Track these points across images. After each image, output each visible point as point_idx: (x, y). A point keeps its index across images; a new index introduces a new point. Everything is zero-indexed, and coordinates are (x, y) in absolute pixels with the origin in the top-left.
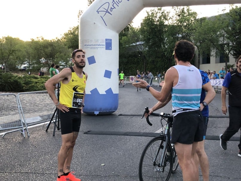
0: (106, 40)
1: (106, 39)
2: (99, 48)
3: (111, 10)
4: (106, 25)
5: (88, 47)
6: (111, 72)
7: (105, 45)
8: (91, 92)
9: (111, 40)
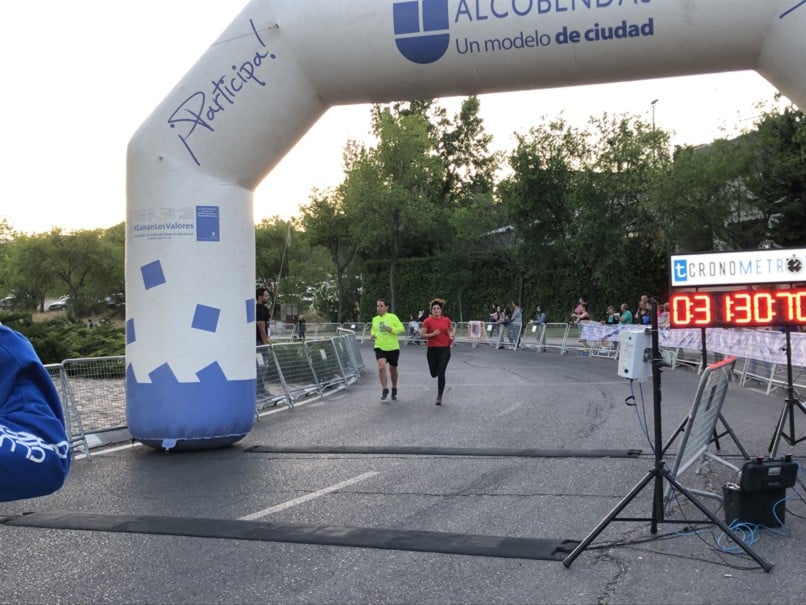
0: (199, 209)
1: (198, 207)
2: (175, 234)
3: (211, 116)
4: (199, 164)
5: (141, 232)
6: (217, 312)
7: (195, 226)
8: (151, 375)
9: (216, 210)
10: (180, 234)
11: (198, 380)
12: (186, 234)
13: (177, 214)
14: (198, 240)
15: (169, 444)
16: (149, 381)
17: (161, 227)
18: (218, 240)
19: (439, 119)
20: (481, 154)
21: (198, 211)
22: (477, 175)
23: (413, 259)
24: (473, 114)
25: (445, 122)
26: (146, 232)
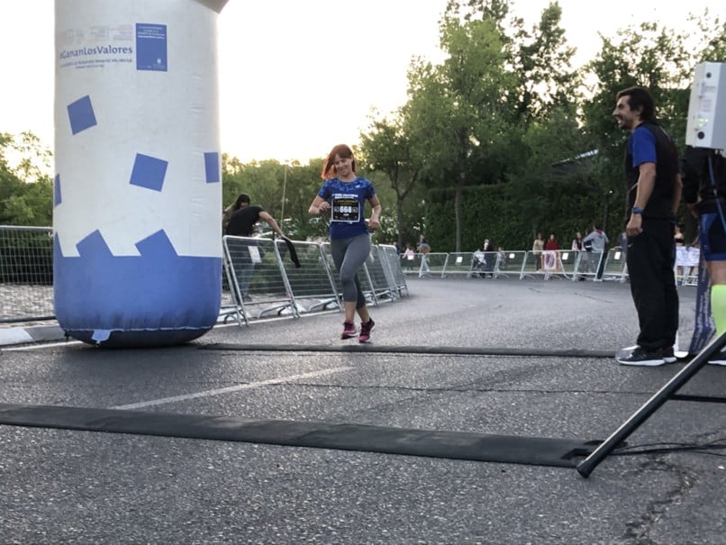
0: (140, 27)
1: (138, 25)
2: (108, 61)
5: (68, 60)
6: (163, 165)
7: (134, 50)
8: (79, 246)
9: (163, 29)
10: (115, 60)
11: (137, 253)
12: (122, 60)
13: (112, 34)
14: (138, 68)
15: (101, 336)
16: (76, 254)
17: (92, 51)
18: (165, 70)
19: (516, 31)
20: (563, 69)
21: (138, 30)
22: (558, 93)
23: (483, 186)
24: (555, 24)
25: (523, 33)
26: (73, 59)
